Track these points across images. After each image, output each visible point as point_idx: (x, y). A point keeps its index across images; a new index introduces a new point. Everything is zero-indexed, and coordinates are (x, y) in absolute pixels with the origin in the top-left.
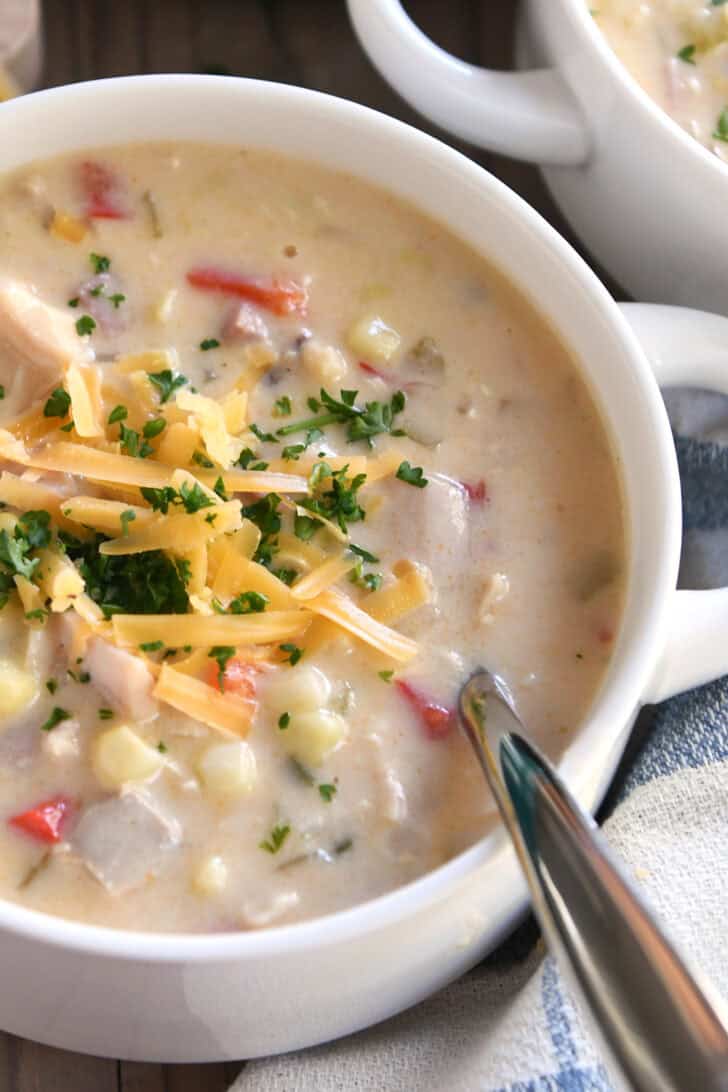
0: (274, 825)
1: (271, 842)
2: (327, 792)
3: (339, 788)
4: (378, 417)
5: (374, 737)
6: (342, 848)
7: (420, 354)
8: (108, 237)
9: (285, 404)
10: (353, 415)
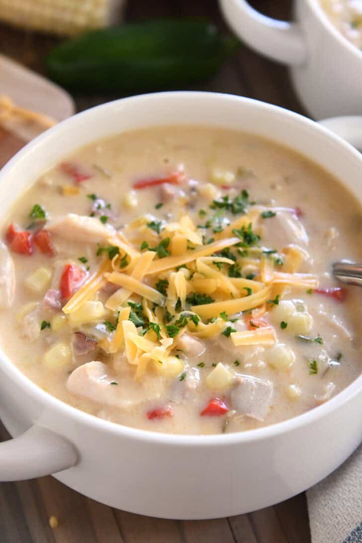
0: (309, 364)
1: (313, 371)
2: (319, 341)
3: (321, 337)
4: (241, 201)
5: (321, 312)
6: (338, 358)
7: (241, 173)
8: (89, 187)
9: (202, 213)
10: (232, 206)
